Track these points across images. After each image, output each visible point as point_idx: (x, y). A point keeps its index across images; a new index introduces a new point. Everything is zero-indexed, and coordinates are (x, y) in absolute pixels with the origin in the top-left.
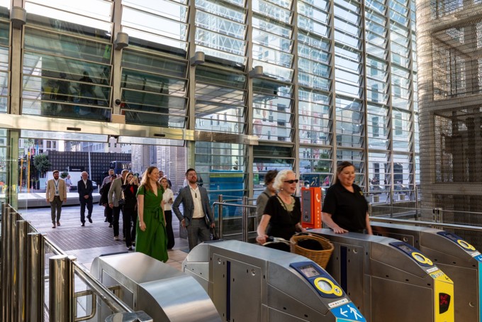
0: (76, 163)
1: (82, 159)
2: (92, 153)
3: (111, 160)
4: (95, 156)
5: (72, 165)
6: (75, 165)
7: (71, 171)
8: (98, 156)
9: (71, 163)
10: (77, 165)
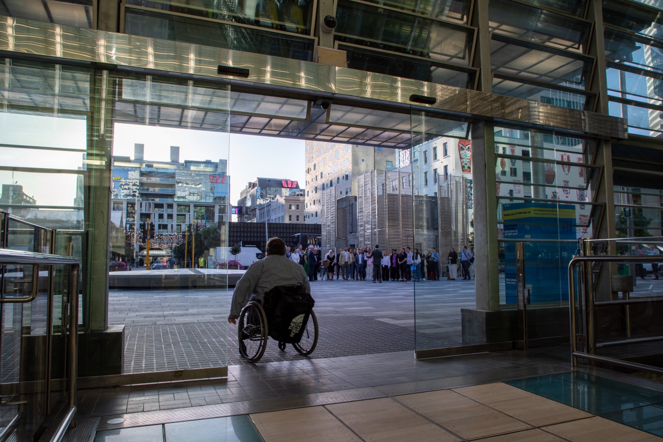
0: (250, 237)
1: (257, 232)
2: (269, 224)
3: (293, 233)
4: (274, 228)
5: (245, 240)
6: (249, 239)
7: (244, 246)
8: (277, 228)
9: (244, 237)
10: (252, 239)
